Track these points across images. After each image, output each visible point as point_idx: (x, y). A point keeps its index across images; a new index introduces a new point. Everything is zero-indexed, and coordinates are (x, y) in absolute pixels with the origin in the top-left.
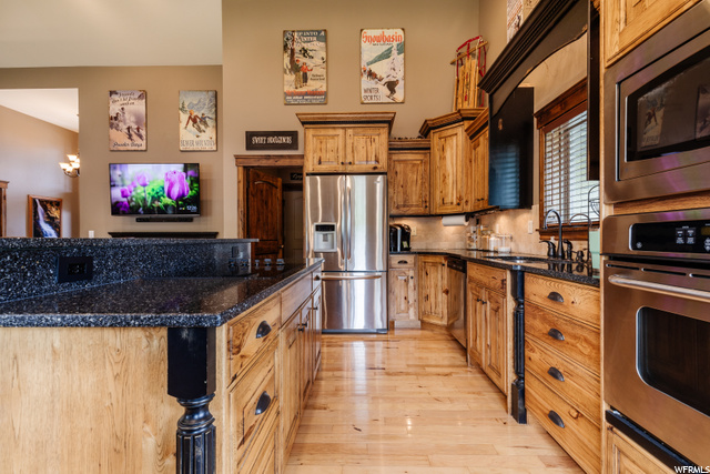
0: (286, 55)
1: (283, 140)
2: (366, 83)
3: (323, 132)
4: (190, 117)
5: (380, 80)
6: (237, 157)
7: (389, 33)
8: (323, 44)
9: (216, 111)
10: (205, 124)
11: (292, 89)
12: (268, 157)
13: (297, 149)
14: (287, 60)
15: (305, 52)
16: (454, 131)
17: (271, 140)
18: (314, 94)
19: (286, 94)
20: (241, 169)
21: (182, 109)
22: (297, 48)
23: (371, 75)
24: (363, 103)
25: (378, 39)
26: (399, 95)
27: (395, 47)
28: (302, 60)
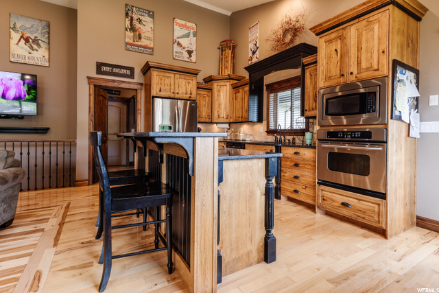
0: (127, 19)
1: (124, 71)
2: (176, 48)
3: (162, 74)
4: (22, 37)
5: (184, 48)
6: (89, 78)
7: (189, 24)
8: (151, 19)
9: (49, 37)
10: (38, 45)
11: (131, 41)
12: (114, 81)
13: (133, 78)
14: (128, 23)
15: (140, 21)
16: (225, 84)
17: (115, 70)
18: (145, 47)
19: (127, 44)
20: (92, 86)
21: (14, 28)
22: (135, 17)
23: (179, 44)
24: (174, 59)
25: (184, 26)
26: (194, 58)
27: (192, 33)
28: (138, 25)
